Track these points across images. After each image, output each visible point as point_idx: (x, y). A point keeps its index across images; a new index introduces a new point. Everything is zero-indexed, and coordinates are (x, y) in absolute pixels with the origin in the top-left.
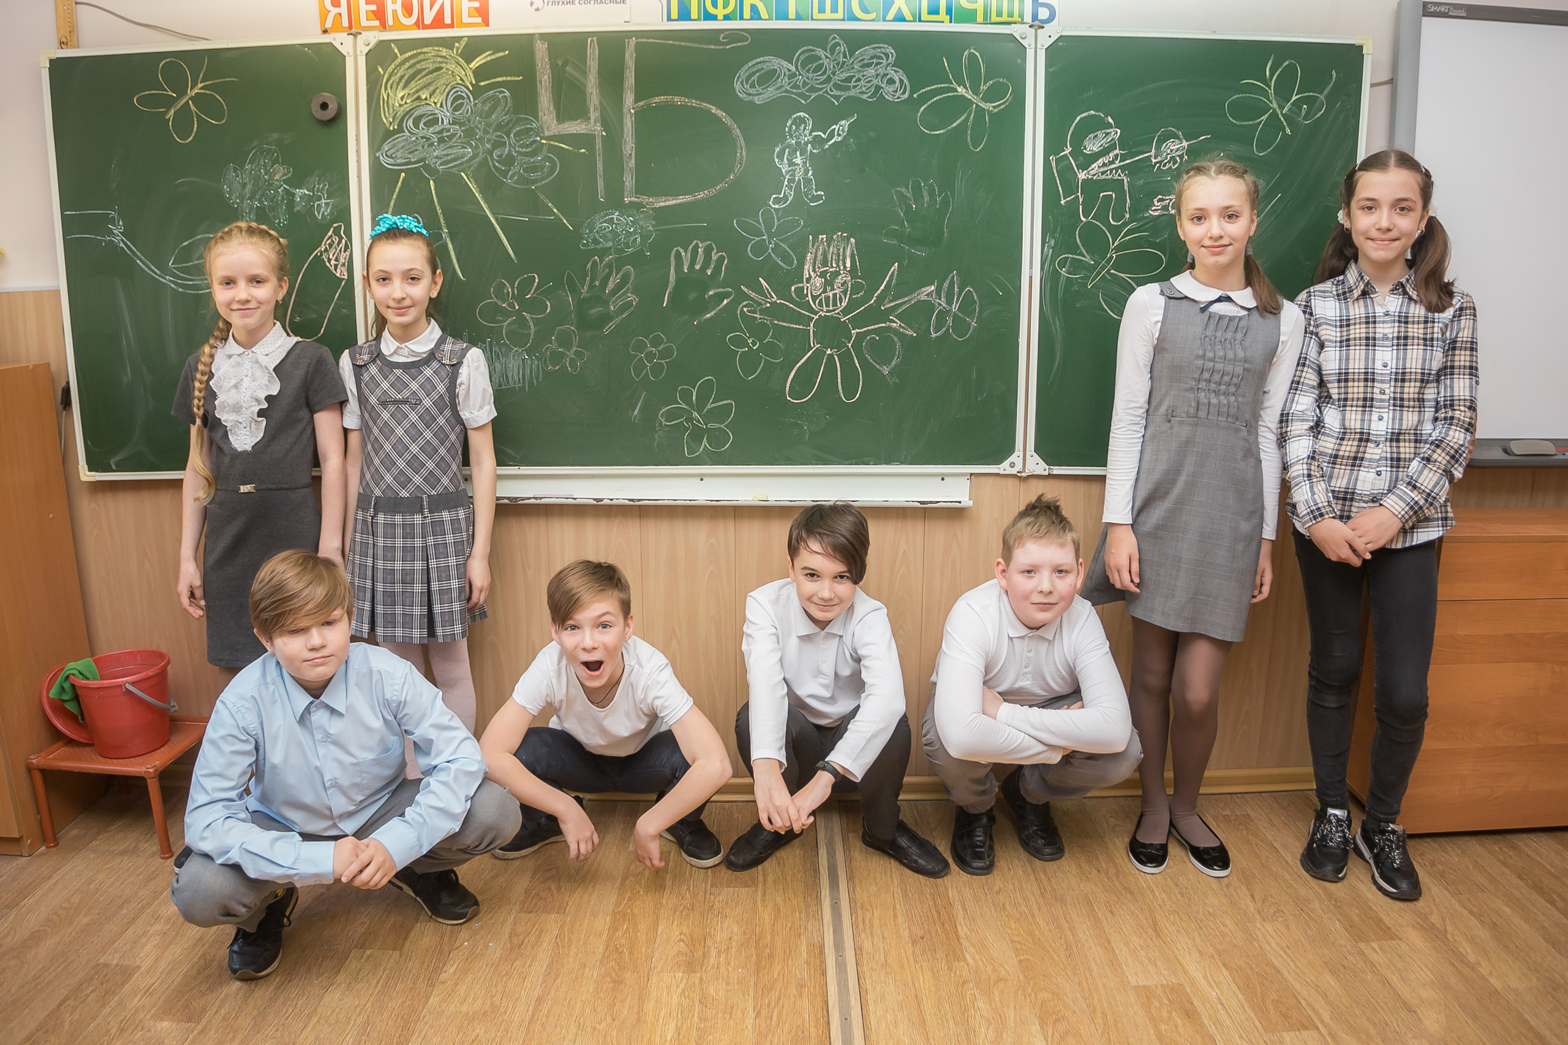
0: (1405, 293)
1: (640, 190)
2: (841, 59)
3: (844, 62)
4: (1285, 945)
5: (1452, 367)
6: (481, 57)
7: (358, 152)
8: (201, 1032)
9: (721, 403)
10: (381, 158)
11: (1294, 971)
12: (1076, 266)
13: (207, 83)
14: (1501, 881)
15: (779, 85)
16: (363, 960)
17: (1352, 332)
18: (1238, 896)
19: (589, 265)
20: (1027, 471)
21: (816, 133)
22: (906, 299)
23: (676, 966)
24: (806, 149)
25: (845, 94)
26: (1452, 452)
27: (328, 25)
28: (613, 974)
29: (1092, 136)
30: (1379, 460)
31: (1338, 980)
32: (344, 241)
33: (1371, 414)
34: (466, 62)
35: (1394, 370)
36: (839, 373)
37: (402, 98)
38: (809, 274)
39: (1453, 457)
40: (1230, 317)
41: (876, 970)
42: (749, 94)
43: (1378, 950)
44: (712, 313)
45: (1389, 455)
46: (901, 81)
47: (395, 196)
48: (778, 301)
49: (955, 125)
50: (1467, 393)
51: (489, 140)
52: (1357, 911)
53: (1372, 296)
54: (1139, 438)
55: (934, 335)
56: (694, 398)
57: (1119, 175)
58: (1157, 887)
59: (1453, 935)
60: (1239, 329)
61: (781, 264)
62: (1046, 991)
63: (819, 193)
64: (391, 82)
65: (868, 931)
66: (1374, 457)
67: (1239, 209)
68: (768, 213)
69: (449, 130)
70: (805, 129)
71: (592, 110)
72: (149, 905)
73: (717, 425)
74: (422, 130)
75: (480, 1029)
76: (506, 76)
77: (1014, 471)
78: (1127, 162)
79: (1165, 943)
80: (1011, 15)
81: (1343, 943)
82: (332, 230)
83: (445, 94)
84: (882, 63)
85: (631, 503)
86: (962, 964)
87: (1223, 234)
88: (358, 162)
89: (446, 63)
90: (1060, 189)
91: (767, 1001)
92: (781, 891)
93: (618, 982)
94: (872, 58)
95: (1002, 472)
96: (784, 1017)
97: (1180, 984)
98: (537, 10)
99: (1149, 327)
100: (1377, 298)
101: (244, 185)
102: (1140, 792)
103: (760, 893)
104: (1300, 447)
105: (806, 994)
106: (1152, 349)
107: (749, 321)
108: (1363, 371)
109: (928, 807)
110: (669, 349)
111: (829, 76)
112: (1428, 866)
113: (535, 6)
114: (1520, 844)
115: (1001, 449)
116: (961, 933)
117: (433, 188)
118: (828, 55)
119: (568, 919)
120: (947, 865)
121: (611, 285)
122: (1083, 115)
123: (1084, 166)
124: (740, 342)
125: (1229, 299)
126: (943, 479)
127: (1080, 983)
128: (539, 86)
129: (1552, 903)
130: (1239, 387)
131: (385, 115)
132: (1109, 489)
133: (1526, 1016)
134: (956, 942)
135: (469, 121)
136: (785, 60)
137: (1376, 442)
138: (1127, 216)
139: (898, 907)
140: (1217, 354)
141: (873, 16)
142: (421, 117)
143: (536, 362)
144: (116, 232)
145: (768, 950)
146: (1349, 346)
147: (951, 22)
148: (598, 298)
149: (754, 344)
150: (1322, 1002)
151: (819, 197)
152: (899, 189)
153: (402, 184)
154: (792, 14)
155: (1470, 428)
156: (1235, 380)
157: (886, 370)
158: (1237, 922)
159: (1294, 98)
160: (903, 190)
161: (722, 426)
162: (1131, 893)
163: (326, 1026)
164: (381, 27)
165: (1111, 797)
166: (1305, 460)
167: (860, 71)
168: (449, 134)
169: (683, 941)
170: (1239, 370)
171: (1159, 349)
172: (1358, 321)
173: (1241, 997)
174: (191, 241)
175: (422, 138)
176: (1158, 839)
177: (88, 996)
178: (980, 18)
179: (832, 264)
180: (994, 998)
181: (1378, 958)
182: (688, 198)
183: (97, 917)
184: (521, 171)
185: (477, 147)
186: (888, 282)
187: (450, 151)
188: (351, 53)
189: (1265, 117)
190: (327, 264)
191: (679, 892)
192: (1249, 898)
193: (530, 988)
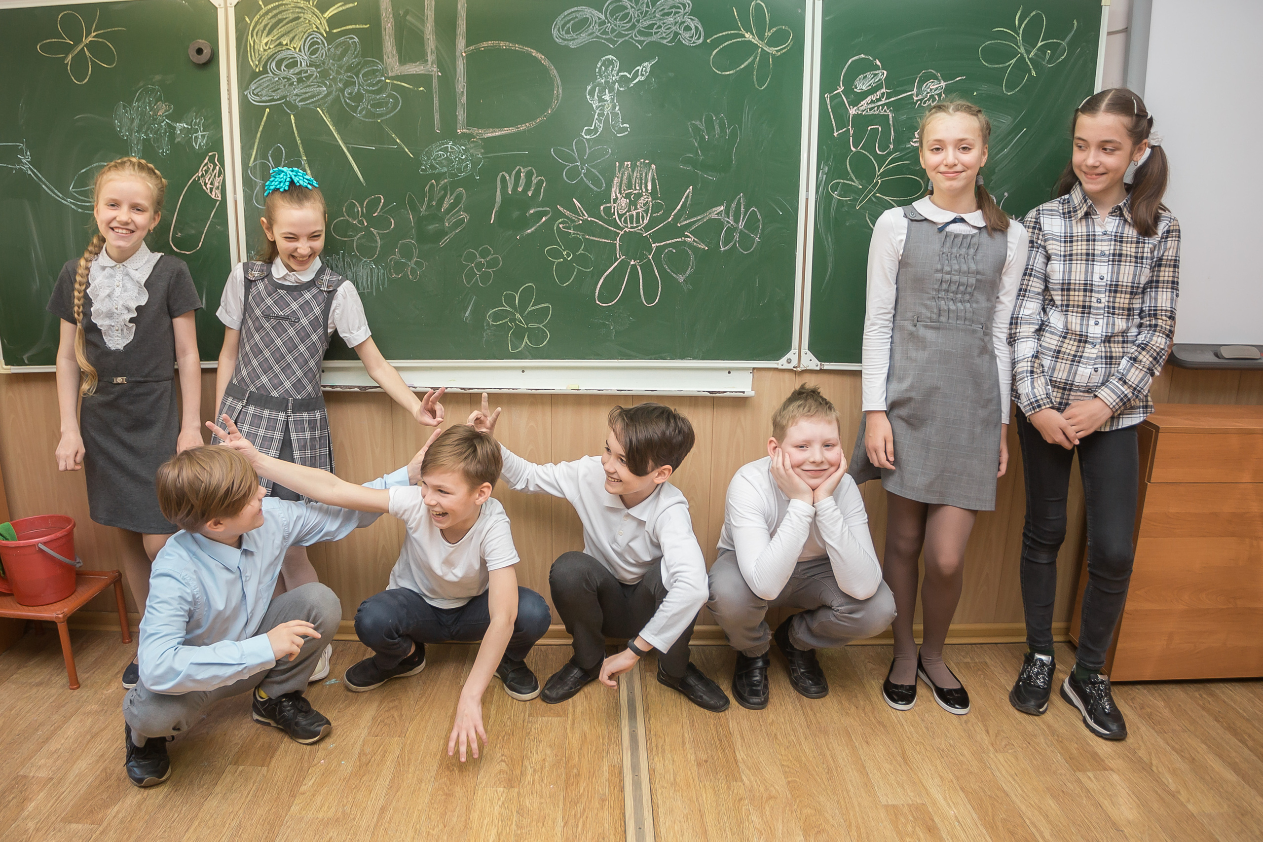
0: (1121, 215)
1: (470, 123)
2: (645, 9)
3: (647, 12)
4: (1014, 773)
5: (1157, 282)
6: (334, 8)
7: (229, 90)
8: (102, 833)
9: (540, 306)
10: (249, 96)
11: (1021, 795)
12: (847, 190)
13: (99, 32)
14: (1200, 722)
15: (590, 31)
16: (236, 774)
17: (1075, 248)
18: (975, 731)
19: (427, 188)
20: (801, 366)
21: (622, 74)
22: (699, 218)
23: (499, 782)
24: (614, 88)
25: (648, 40)
26: (1155, 354)
28: (445, 788)
29: (862, 76)
30: (1096, 359)
31: (1058, 804)
32: (217, 168)
33: (1088, 320)
34: (321, 12)
35: (1109, 283)
36: (641, 281)
37: (266, 44)
38: (616, 195)
39: (1155, 359)
40: (963, 235)
41: (666, 788)
42: (565, 40)
43: (1093, 779)
44: (533, 229)
45: (1103, 354)
46: (697, 28)
47: (261, 129)
48: (589, 219)
49: (743, 66)
50: (1169, 305)
51: (341, 80)
52: (1076, 746)
53: (1093, 217)
54: (888, 339)
55: (723, 249)
56: (517, 301)
57: (885, 111)
58: (906, 721)
59: (1157, 768)
60: (971, 246)
61: (592, 187)
62: (810, 807)
63: (625, 125)
64: (256, 30)
65: (660, 755)
66: (1091, 355)
67: (972, 142)
68: (580, 142)
69: (306, 72)
70: (613, 70)
71: (429, 54)
72: (60, 726)
73: (536, 325)
74: (284, 72)
75: (333, 832)
76: (356, 24)
77: (790, 366)
78: (892, 99)
79: (911, 769)
81: (1063, 772)
82: (207, 158)
83: (303, 40)
84: (679, 12)
85: (463, 391)
86: (739, 783)
87: (957, 162)
88: (230, 99)
89: (304, 13)
90: (833, 123)
91: (573, 812)
92: (588, 720)
93: (449, 795)
94: (671, 8)
95: (780, 367)
96: (588, 826)
97: (923, 804)
99: (895, 245)
100: (1097, 219)
101: (133, 120)
102: (892, 642)
103: (569, 722)
104: (1026, 348)
105: (606, 807)
106: (897, 263)
107: (564, 235)
108: (1083, 282)
109: (713, 652)
110: (496, 260)
111: (634, 23)
112: (1138, 708)
114: (1217, 691)
115: (781, 347)
116: (739, 758)
117: (293, 122)
118: (633, 5)
119: (408, 742)
120: (727, 701)
121: (446, 205)
122: (854, 59)
123: (855, 103)
124: (557, 254)
125: (962, 220)
126: (729, 372)
127: (838, 802)
128: (383, 33)
129: (1243, 741)
130: (973, 295)
131: (251, 59)
132: (866, 383)
133: (1218, 837)
134: (735, 765)
135: (324, 63)
136: (596, 10)
137: (1093, 343)
138: (892, 146)
139: (686, 735)
140: (954, 267)
142: (282, 60)
143: (382, 271)
144: (24, 161)
145: (575, 770)
146: (1072, 260)
148: (435, 216)
149: (569, 256)
150: (1044, 821)
151: (625, 129)
152: (694, 122)
153: (267, 118)
155: (1170, 335)
156: (969, 289)
157: (681, 279)
158: (973, 752)
159: (1040, 44)
160: (698, 123)
161: (541, 326)
162: (884, 726)
163: (205, 829)
165: (868, 645)
166: (1030, 359)
167: (660, 20)
168: (307, 74)
169: (505, 761)
170: (972, 281)
171: (903, 264)
172: (1080, 238)
173: (975, 816)
174: (88, 168)
175: (284, 78)
176: (909, 681)
177: (10, 802)
179: (635, 187)
180: (765, 813)
181: (1093, 785)
182: (512, 130)
183: (18, 736)
184: (369, 107)
185: (331, 86)
186: (683, 203)
187: (308, 90)
188: (222, 5)
189: (1013, 61)
190: (204, 187)
191: (502, 720)
192: (984, 733)
193: (376, 799)
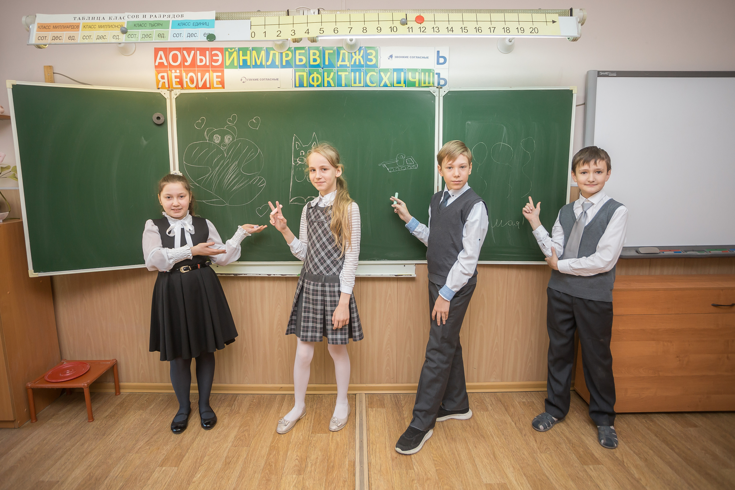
4: (551, 465)
7: (173, 137)
11: (555, 479)
14: (647, 437)
16: (161, 472)
18: (529, 440)
23: (294, 472)
27: (160, 86)
28: (267, 476)
31: (575, 484)
41: (376, 474)
43: (593, 469)
52: (582, 449)
58: (495, 434)
59: (627, 464)
62: (447, 485)
65: (374, 455)
72: (70, 449)
79: (498, 462)
80: (429, 83)
81: (576, 465)
85: (282, 276)
86: (412, 471)
91: (330, 489)
92: (340, 436)
93: (268, 480)
97: (505, 483)
98: (244, 82)
103: (331, 436)
105: (346, 485)
109: (401, 397)
113: (243, 81)
114: (655, 419)
119: (251, 450)
126: (404, 266)
127: (462, 482)
129: (673, 449)
139: (387, 443)
141: (375, 85)
145: (332, 464)
147: (406, 87)
154: (343, 85)
158: (529, 453)
162: (484, 438)
164: (181, 88)
169: (298, 460)
178: (417, 85)
180: (425, 488)
181: (593, 474)
183: (44, 457)
188: (169, 98)
191: (298, 436)
192: (534, 442)
193: (231, 484)
